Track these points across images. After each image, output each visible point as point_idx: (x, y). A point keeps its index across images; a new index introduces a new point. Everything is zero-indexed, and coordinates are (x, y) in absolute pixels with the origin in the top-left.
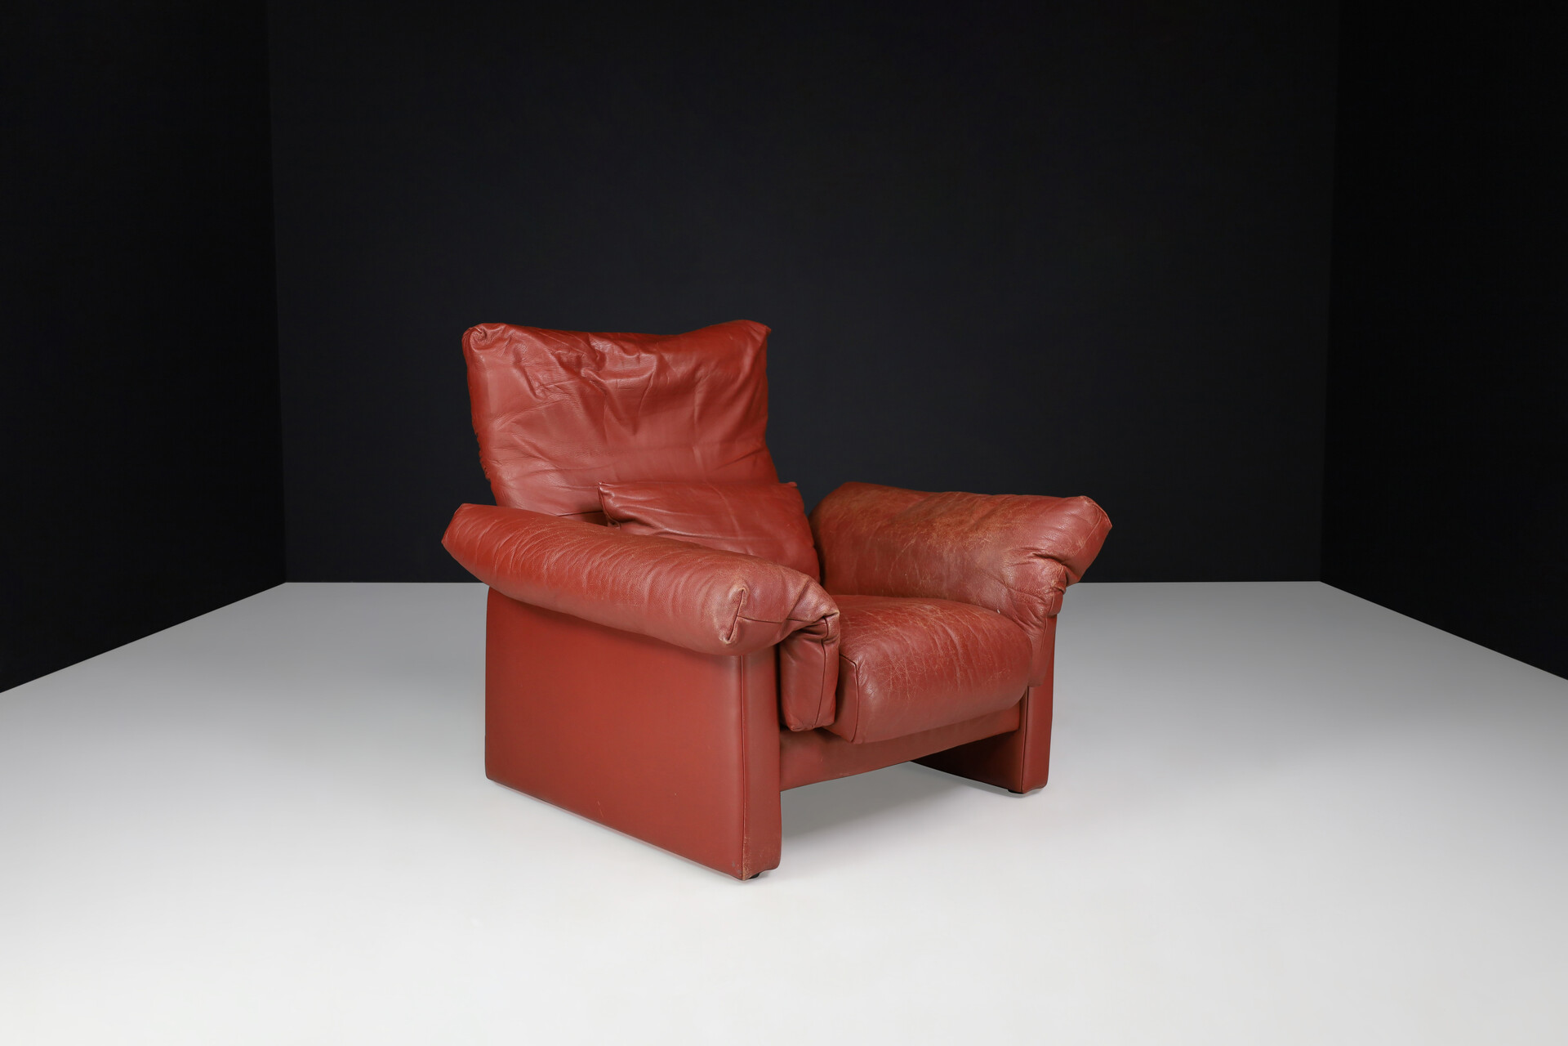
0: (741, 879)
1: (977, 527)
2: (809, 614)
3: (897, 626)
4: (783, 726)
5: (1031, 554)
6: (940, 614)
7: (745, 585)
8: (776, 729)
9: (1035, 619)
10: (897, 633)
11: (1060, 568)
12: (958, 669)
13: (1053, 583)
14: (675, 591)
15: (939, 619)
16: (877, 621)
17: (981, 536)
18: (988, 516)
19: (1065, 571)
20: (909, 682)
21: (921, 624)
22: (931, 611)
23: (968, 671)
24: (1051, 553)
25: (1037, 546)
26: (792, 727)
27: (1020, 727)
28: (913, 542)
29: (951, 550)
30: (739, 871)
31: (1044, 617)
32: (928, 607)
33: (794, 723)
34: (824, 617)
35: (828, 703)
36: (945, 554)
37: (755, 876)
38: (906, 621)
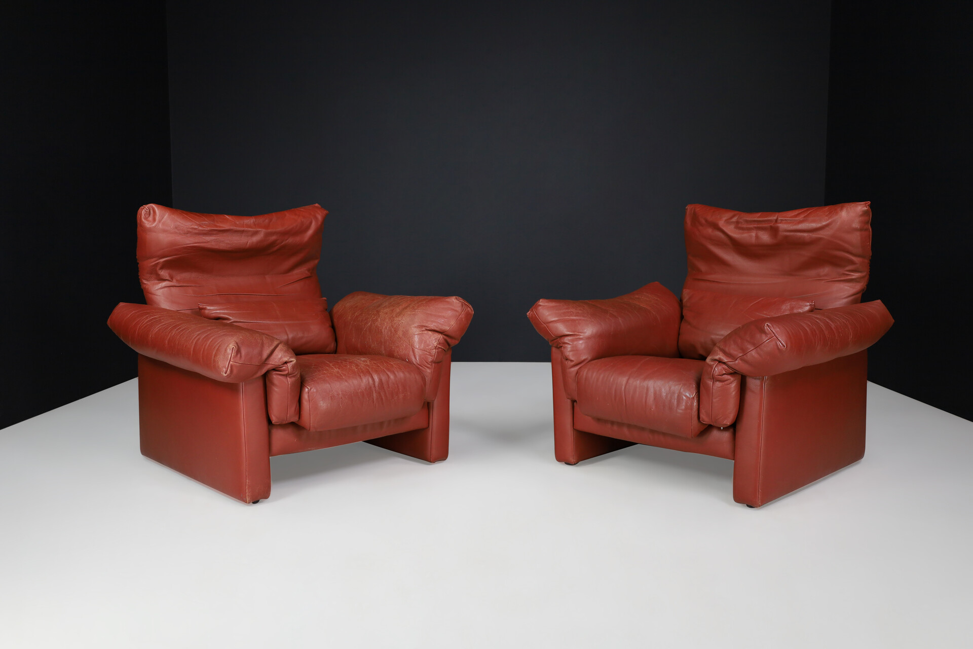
0: (246, 502)
1: (399, 314)
2: (277, 360)
3: (339, 369)
4: (269, 421)
5: (424, 329)
6: (368, 363)
7: (236, 345)
8: (265, 423)
9: (426, 364)
10: (338, 372)
11: (440, 336)
12: (374, 392)
13: (435, 344)
14: (204, 348)
15: (367, 365)
16: (329, 366)
17: (400, 319)
18: (406, 308)
19: (444, 338)
20: (341, 398)
21: (354, 368)
22: (364, 361)
23: (382, 394)
24: (435, 328)
25: (427, 325)
26: (273, 422)
27: (429, 426)
28: (369, 324)
29: (386, 328)
30: (245, 499)
31: (432, 362)
32: (363, 359)
33: (274, 419)
34: (286, 363)
35: (292, 410)
36: (383, 331)
37: (255, 502)
38: (346, 366)
